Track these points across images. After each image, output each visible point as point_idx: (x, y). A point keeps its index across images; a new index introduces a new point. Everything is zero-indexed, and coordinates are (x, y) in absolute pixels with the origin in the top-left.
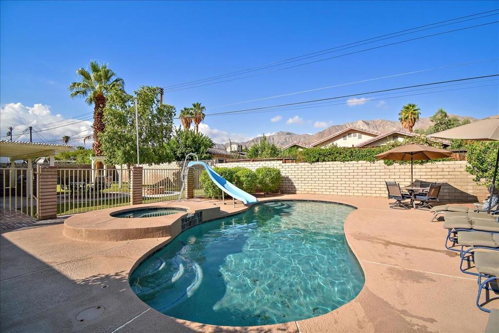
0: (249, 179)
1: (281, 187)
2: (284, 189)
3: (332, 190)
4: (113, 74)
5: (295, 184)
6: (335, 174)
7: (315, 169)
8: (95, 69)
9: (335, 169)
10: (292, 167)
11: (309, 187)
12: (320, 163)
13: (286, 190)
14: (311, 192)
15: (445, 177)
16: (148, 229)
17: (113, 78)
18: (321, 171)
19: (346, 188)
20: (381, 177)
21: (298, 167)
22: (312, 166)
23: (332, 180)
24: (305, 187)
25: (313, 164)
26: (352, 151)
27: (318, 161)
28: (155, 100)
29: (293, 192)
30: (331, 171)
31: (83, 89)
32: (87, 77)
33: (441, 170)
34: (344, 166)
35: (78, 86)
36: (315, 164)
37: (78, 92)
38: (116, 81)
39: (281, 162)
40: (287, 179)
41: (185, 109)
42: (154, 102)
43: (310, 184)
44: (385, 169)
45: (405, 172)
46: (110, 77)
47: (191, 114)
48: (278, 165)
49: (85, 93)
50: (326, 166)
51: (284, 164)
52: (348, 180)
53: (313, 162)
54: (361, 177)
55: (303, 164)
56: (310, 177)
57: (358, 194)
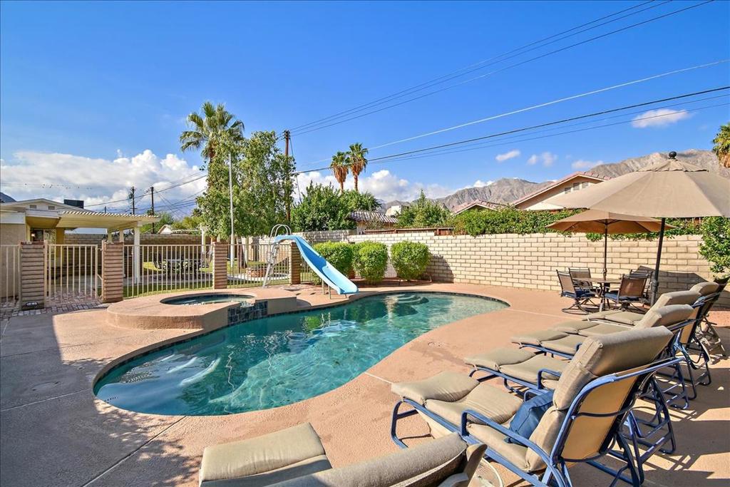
0: (373, 259)
1: (433, 271)
2: (437, 275)
3: (505, 280)
4: (231, 117)
5: (452, 268)
6: (509, 254)
7: (480, 245)
8: (209, 112)
9: (509, 245)
10: (447, 241)
11: (472, 273)
12: (487, 235)
13: (439, 277)
14: (475, 282)
15: (690, 262)
16: (176, 318)
17: (232, 122)
18: (488, 249)
19: (527, 277)
20: (582, 260)
21: (456, 241)
22: (475, 241)
23: (505, 262)
24: (465, 273)
25: (477, 237)
26: (536, 217)
27: (484, 233)
28: (272, 149)
29: (449, 280)
30: (504, 249)
31: (196, 139)
32: (200, 124)
33: (684, 250)
34: (523, 240)
35: (189, 135)
36: (481, 237)
37: (189, 144)
38: (235, 125)
39: (433, 234)
40: (440, 260)
41: (339, 154)
42: (270, 152)
43: (474, 269)
44: (588, 246)
45: (620, 253)
46: (228, 120)
47: (348, 161)
48: (429, 238)
49: (197, 144)
50: (495, 241)
51: (437, 237)
52: (529, 263)
53: (477, 234)
54: (549, 259)
55: (463, 237)
56: (472, 257)
57: (543, 287)
